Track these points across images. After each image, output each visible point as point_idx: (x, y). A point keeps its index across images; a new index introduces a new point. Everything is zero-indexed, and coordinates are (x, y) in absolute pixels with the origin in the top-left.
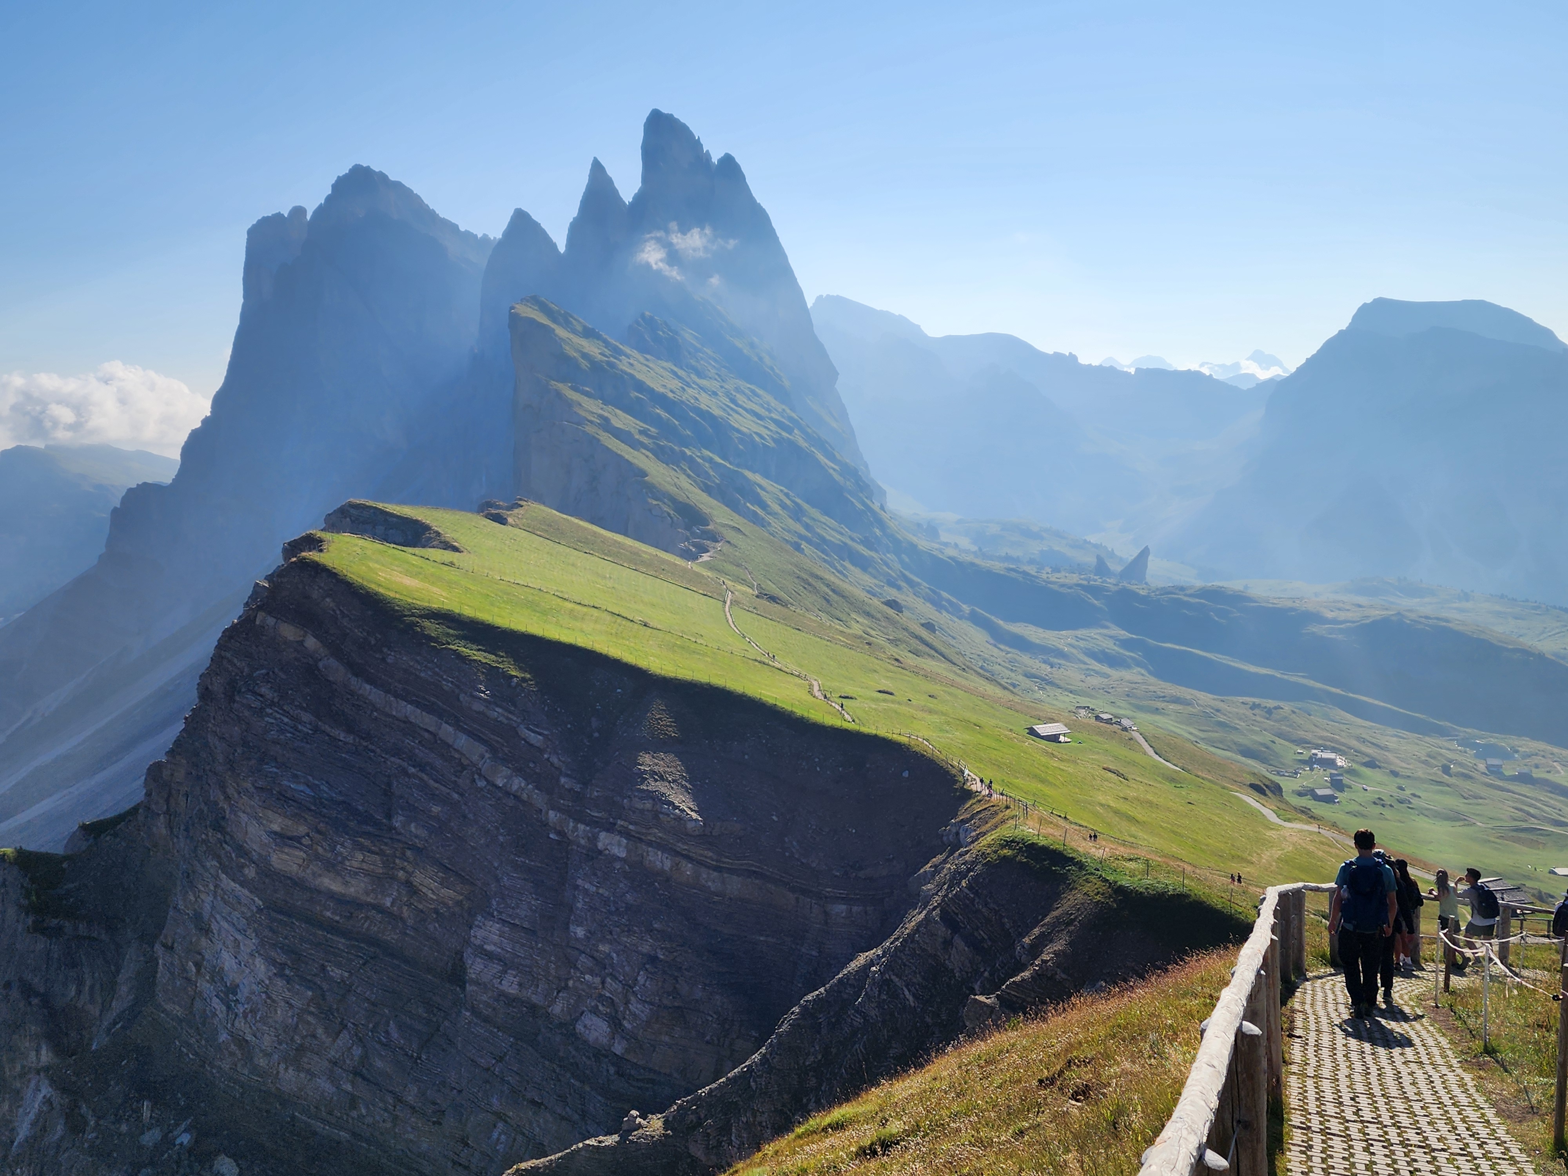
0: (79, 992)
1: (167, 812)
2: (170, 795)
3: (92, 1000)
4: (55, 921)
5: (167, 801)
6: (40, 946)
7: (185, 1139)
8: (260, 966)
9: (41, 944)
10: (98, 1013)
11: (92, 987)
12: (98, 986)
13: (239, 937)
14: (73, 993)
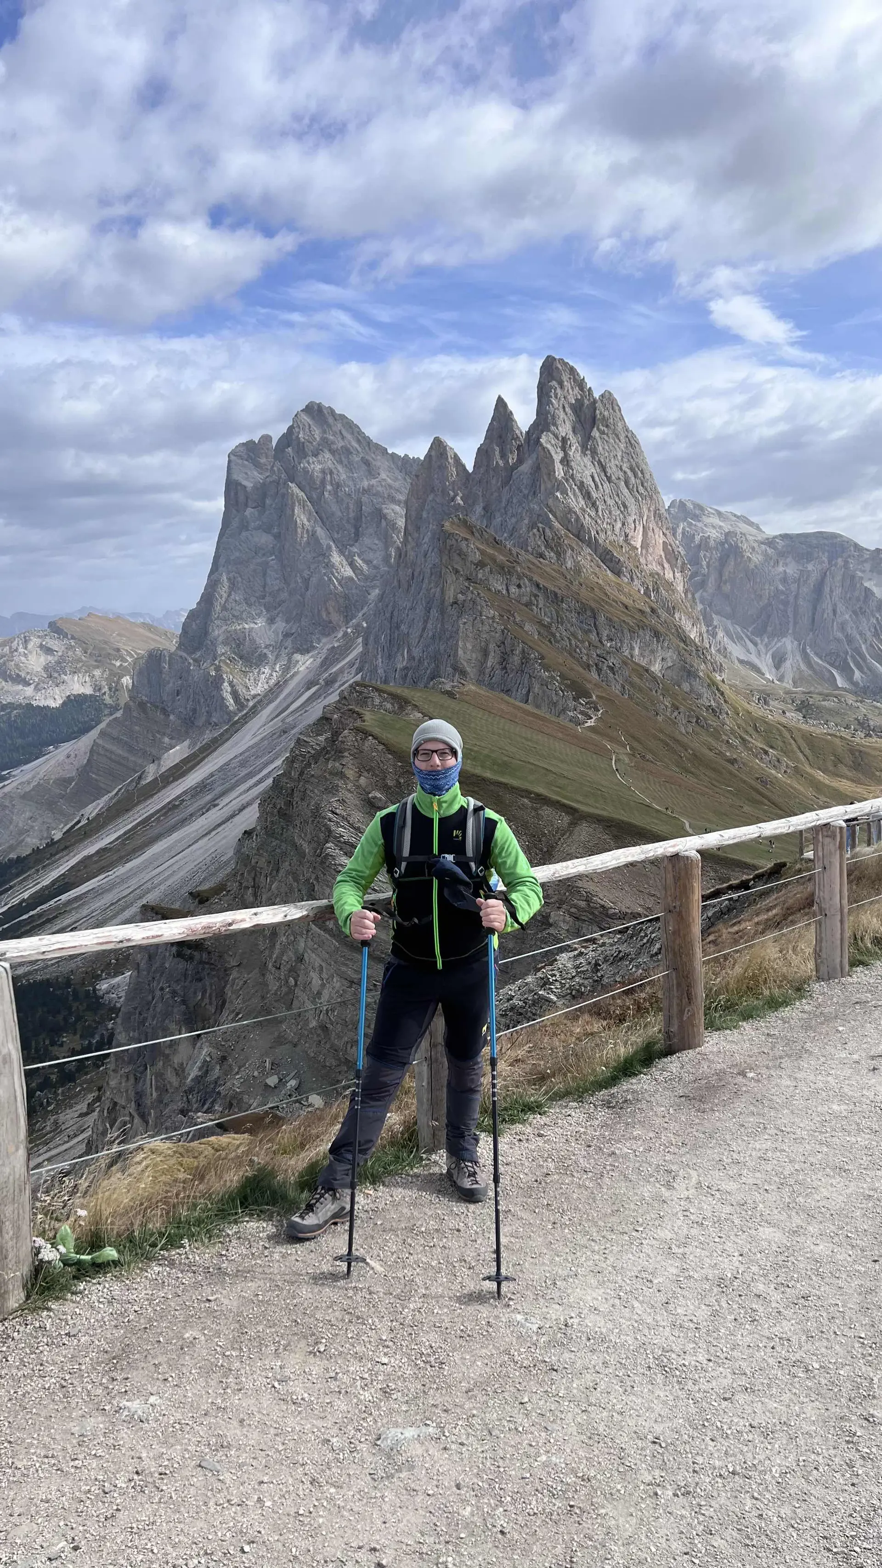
0: (202, 999)
1: (254, 887)
2: (256, 875)
3: (211, 1004)
4: (189, 951)
5: (254, 879)
6: (180, 966)
7: (293, 1083)
8: (337, 983)
9: (182, 965)
10: (213, 1011)
11: (210, 995)
12: (214, 994)
13: (324, 964)
14: (200, 997)
